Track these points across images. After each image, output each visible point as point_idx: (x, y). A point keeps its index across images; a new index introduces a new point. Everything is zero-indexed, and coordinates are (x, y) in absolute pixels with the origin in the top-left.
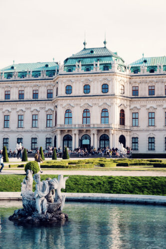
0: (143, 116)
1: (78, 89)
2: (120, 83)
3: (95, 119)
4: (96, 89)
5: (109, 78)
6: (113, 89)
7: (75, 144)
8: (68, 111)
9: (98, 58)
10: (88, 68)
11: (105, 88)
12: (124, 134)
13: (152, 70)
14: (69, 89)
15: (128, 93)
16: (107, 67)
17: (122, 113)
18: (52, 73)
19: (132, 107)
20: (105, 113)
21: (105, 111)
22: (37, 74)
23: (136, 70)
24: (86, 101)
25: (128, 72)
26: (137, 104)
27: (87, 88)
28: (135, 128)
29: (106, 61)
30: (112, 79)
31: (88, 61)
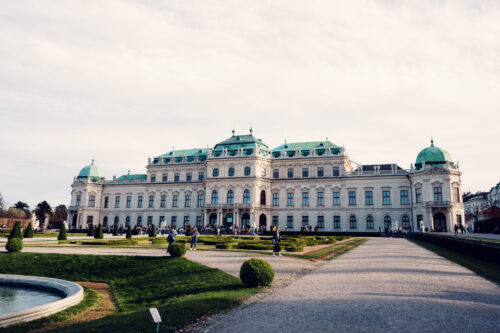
0: (283, 195)
1: (224, 172)
2: (261, 167)
3: (238, 199)
4: (239, 172)
5: (251, 161)
6: (254, 172)
7: (219, 221)
8: (215, 192)
9: (243, 144)
10: (233, 153)
11: (247, 171)
12: (265, 213)
13: (291, 154)
14: (216, 172)
15: (270, 175)
16: (249, 152)
17: (263, 194)
18: (203, 158)
19: (273, 187)
20: (247, 194)
21: (247, 191)
22: (191, 158)
23: (277, 154)
24: (231, 183)
25: (269, 156)
26: (277, 186)
27: (231, 171)
28: (276, 208)
29: (249, 147)
30: (254, 164)
31: (233, 147)
